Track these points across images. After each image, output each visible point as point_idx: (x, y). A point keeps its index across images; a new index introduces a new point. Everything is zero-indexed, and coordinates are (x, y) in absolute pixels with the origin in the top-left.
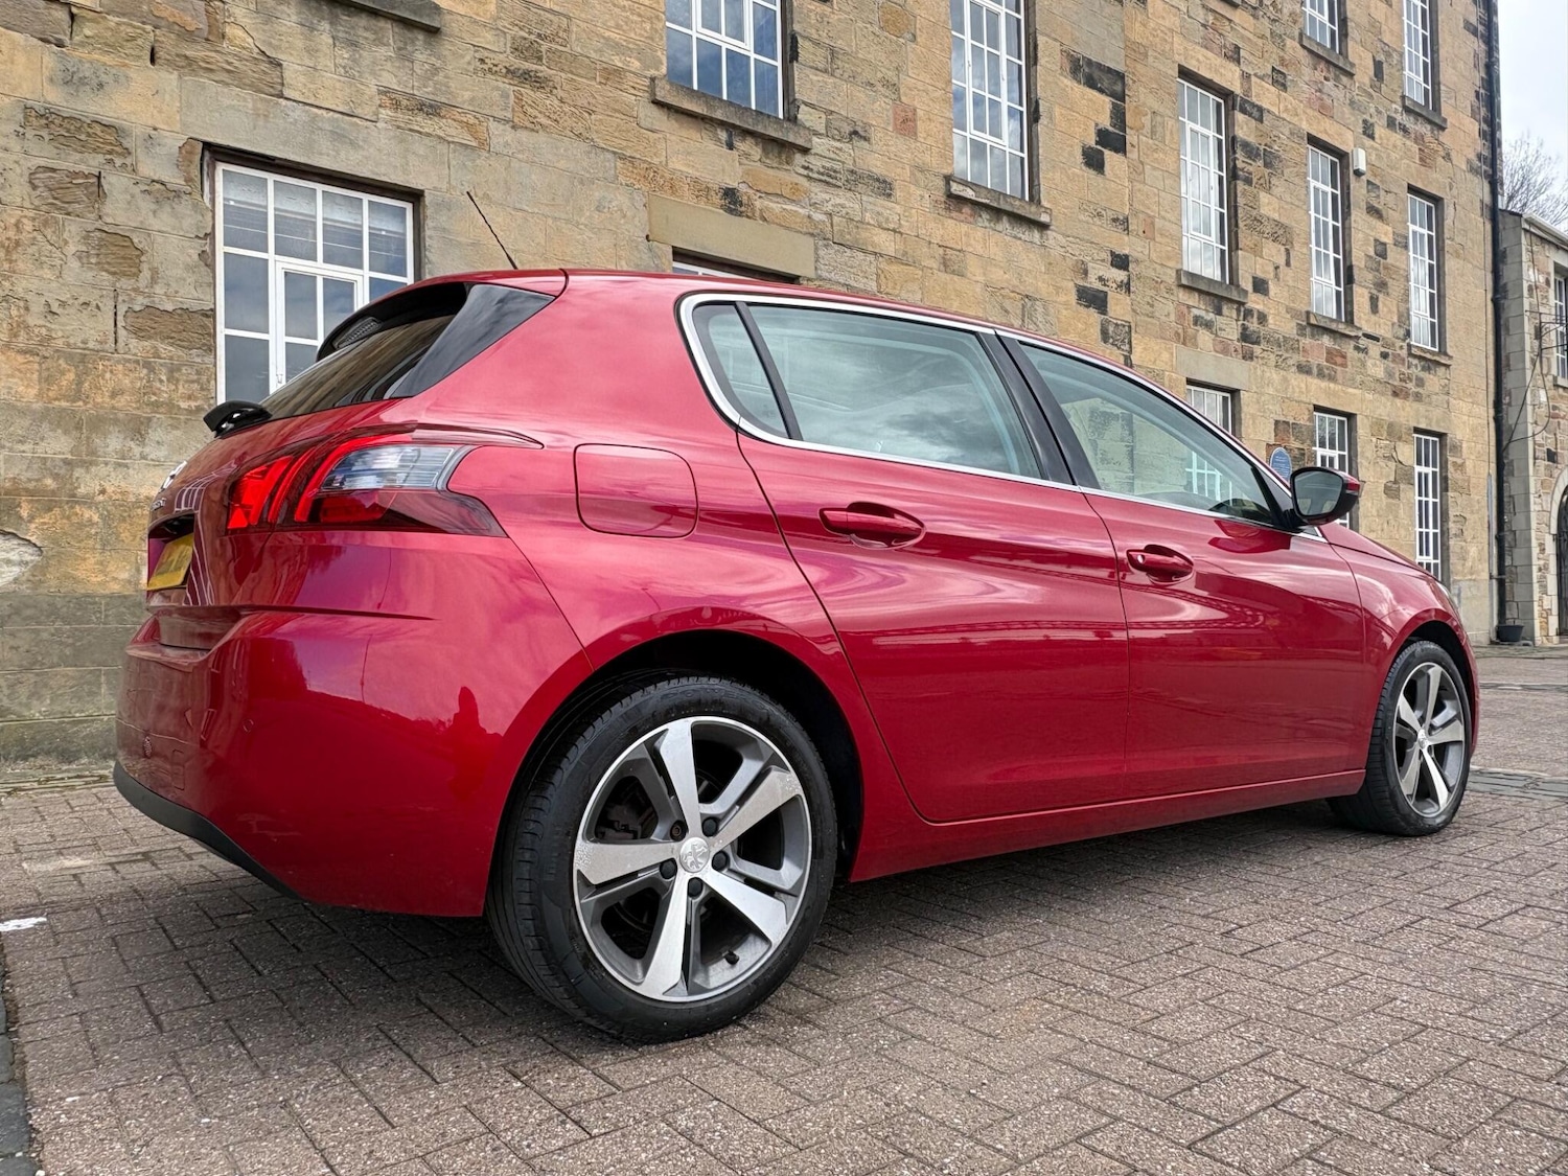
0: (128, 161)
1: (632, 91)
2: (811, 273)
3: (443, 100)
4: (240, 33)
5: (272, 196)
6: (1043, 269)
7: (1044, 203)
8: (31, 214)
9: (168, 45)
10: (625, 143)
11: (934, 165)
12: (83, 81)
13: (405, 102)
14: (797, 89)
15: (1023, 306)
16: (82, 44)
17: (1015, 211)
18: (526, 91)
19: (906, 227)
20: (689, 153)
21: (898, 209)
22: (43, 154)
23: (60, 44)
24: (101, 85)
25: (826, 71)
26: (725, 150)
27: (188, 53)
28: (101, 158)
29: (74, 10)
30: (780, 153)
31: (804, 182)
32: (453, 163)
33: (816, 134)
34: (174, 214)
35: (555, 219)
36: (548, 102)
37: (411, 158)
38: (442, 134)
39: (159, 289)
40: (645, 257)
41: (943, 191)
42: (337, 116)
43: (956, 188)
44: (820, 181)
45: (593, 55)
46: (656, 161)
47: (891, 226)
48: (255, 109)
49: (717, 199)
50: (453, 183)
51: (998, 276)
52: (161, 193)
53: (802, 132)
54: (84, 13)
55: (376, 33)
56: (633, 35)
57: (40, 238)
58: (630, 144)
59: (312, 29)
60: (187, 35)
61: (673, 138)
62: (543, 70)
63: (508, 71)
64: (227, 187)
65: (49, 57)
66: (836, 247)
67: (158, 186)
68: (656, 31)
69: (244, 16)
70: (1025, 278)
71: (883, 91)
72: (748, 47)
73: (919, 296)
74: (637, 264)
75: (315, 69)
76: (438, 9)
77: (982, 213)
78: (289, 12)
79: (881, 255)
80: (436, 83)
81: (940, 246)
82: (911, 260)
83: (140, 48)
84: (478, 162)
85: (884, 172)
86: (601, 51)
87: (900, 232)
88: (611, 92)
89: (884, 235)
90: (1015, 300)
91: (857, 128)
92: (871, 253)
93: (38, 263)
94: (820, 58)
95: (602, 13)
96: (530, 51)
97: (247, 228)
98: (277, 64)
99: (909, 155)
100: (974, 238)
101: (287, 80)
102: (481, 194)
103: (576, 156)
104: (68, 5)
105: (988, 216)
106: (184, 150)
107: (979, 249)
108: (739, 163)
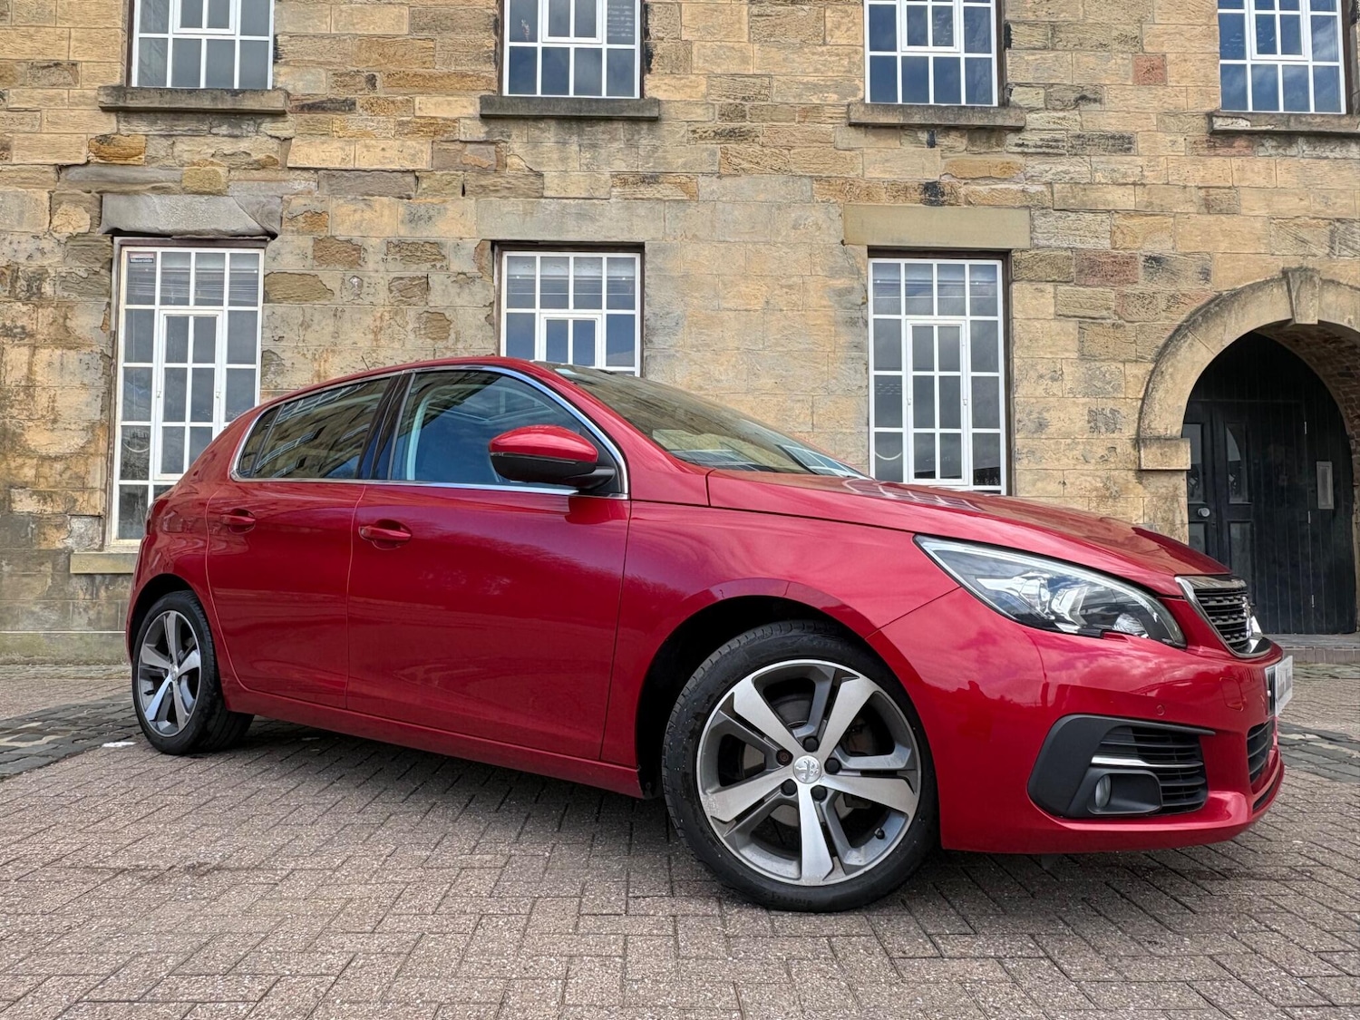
0: (444, 264)
1: (830, 121)
2: (1025, 244)
3: (662, 170)
4: (516, 160)
5: (538, 268)
8: (388, 309)
9: (472, 180)
10: (822, 167)
11: (1191, 104)
12: (420, 218)
13: (631, 179)
14: (1009, 73)
15: (1332, 232)
16: (421, 195)
17: (1315, 129)
18: (732, 146)
19: (1150, 177)
20: (887, 161)
21: (1139, 161)
22: (397, 269)
23: (409, 198)
24: (430, 218)
25: (1045, 48)
26: (927, 150)
27: (483, 183)
28: (429, 265)
29: (417, 174)
30: (989, 139)
31: (1020, 160)
32: (668, 216)
33: (1032, 110)
34: (471, 294)
35: (755, 243)
36: (750, 150)
37: (635, 219)
38: (659, 196)
39: (460, 346)
40: (839, 260)
41: (1205, 130)
42: (581, 201)
43: (1219, 124)
44: (1039, 153)
45: (792, 100)
46: (852, 174)
47: (1131, 180)
48: (524, 209)
49: (917, 196)
50: (668, 231)
51: (1288, 205)
52: (464, 280)
53: (1012, 114)
54: (422, 174)
55: (610, 133)
56: (830, 74)
57: (393, 323)
58: (827, 166)
59: (564, 143)
60: (483, 171)
61: (870, 151)
62: (747, 125)
63: (716, 133)
64: (508, 267)
65: (401, 208)
66: (1058, 214)
67: (462, 276)
68: (854, 63)
69: (519, 148)
70: (1334, 200)
71: (1120, 48)
72: (958, 50)
73: (1170, 245)
74: (832, 268)
75: (566, 171)
76: (657, 102)
77: (1264, 141)
78: (549, 136)
79: (1116, 212)
80: (659, 158)
81: (1200, 188)
82: (1157, 210)
83: (455, 187)
84: (688, 211)
85: (1121, 128)
86: (800, 96)
87: (1142, 184)
88: (809, 126)
89: (1120, 191)
90: (1317, 226)
91: (1085, 93)
92: (1103, 212)
93: (392, 338)
94: (1038, 38)
95: (801, 64)
96: (736, 113)
97: (521, 293)
98: (540, 175)
99: (1155, 103)
100: (1253, 171)
101: (547, 184)
102: (690, 236)
103: (774, 187)
104: (414, 171)
105: (1274, 144)
106: (479, 249)
107: (1260, 181)
108: (943, 158)
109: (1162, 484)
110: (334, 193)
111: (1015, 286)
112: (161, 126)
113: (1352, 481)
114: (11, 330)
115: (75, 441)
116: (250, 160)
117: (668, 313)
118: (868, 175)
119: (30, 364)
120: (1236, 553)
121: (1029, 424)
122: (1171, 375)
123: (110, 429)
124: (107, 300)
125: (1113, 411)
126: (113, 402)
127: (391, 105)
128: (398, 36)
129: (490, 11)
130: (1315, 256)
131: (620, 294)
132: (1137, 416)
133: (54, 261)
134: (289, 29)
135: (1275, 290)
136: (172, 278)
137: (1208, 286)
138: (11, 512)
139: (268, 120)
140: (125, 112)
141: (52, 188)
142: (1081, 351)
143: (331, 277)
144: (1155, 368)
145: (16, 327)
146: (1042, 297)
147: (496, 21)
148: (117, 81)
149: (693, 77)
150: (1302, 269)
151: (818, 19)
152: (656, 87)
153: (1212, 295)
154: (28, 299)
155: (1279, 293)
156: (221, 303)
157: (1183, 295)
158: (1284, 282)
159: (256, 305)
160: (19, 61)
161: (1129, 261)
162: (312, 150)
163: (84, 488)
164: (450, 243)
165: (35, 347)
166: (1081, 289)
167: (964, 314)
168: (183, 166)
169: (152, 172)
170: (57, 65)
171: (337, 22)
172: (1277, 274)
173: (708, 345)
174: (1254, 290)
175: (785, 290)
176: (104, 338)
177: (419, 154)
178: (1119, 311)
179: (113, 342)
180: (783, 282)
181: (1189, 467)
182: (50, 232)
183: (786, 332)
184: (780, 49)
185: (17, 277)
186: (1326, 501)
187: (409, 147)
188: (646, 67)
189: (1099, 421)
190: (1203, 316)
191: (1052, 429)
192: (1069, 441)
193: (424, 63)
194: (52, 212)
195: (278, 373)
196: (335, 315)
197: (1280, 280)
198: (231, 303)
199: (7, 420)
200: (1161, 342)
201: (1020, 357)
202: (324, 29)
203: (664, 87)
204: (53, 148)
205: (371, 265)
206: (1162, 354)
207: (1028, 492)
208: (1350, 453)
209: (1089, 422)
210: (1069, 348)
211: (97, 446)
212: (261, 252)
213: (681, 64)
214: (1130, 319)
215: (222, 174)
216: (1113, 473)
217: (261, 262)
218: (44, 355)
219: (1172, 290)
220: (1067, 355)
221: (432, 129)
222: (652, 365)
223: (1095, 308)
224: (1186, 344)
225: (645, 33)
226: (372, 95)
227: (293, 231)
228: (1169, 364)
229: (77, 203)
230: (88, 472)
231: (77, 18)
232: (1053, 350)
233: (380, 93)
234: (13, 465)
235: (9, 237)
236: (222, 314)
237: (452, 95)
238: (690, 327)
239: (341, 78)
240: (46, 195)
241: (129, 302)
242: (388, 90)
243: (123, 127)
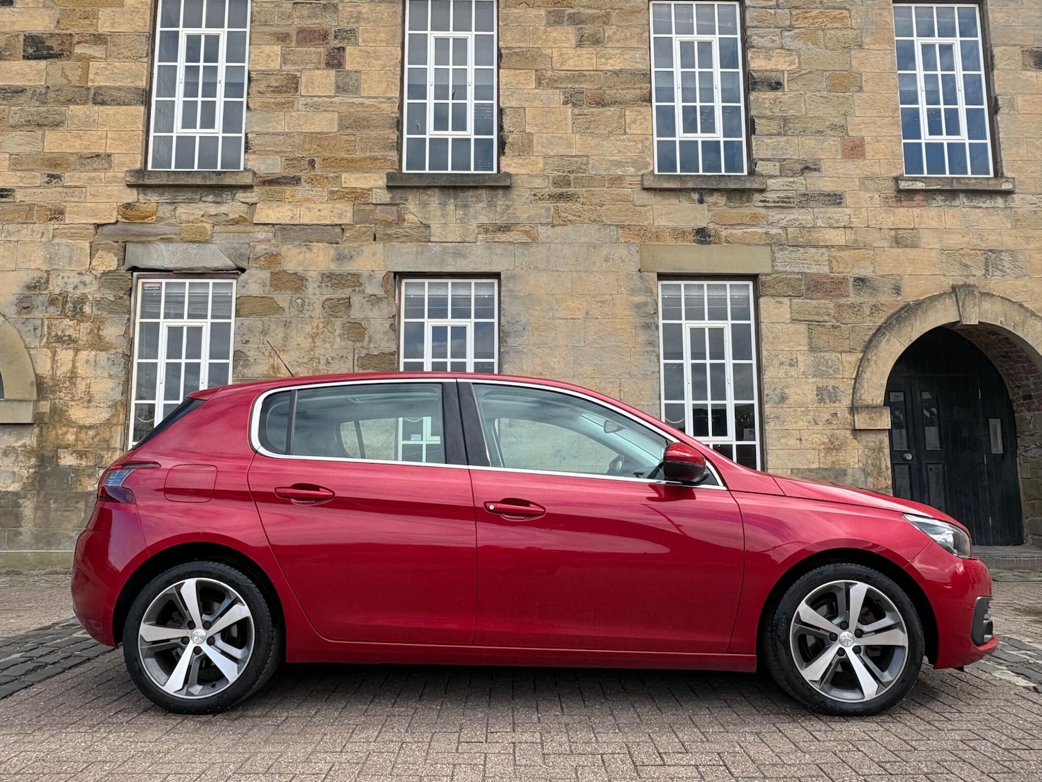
0: (361, 289)
1: (630, 186)
2: (768, 270)
3: (512, 222)
4: (411, 216)
5: (426, 290)
6: (1009, 226)
7: (1007, 173)
8: (322, 320)
9: (381, 231)
10: (624, 218)
11: (883, 172)
12: (344, 258)
13: (491, 228)
14: (754, 152)
15: (986, 259)
16: (345, 241)
17: (971, 188)
18: (561, 205)
19: (856, 222)
20: (670, 213)
21: (848, 211)
22: (328, 293)
23: (337, 243)
24: (351, 257)
25: (779, 134)
26: (697, 205)
27: (389, 232)
28: (350, 290)
29: (343, 227)
30: (741, 197)
31: (763, 211)
32: (517, 254)
33: (771, 177)
34: (380, 309)
35: (578, 272)
36: (574, 207)
37: (494, 257)
38: (511, 240)
39: (372, 346)
40: (637, 283)
41: (893, 189)
42: (456, 244)
43: (903, 185)
44: (777, 207)
45: (603, 173)
46: (646, 223)
47: (842, 224)
48: (417, 251)
49: (691, 237)
50: (517, 264)
51: (954, 241)
53: (757, 180)
54: (346, 227)
55: (477, 197)
56: (629, 154)
57: (325, 330)
58: (628, 218)
59: (445, 204)
60: (388, 224)
61: (659, 207)
62: (571, 190)
63: (550, 196)
64: (406, 289)
65: (332, 251)
66: (791, 249)
67: (373, 297)
68: (646, 147)
69: (413, 209)
70: (988, 237)
71: (832, 133)
72: (718, 135)
73: (871, 269)
74: (632, 289)
75: (446, 224)
76: (509, 175)
77: (935, 197)
78: (434, 200)
79: (832, 246)
80: (509, 214)
81: (891, 229)
82: (861, 245)
83: (369, 236)
84: (532, 250)
85: (834, 189)
86: (608, 169)
87: (850, 227)
88: (615, 190)
89: (834, 232)
90: (976, 255)
91: (808, 164)
92: (822, 247)
93: (324, 341)
94: (774, 127)
95: (609, 147)
96: (563, 181)
97: (415, 308)
98: (428, 226)
99: (858, 171)
100: (928, 217)
101: (432, 233)
102: (532, 267)
103: (591, 233)
104: (340, 225)
105: (943, 198)
106: (386, 278)
107: (934, 224)
108: (709, 211)
109: (872, 440)
110: (285, 241)
111: (762, 300)
112: (167, 196)
113: (1016, 432)
114: (62, 338)
115: (103, 415)
116: (228, 219)
117: (517, 322)
118: (656, 224)
119: (74, 361)
120: (933, 486)
121: (774, 397)
122: (875, 362)
123: (127, 405)
124: (128, 316)
125: (834, 388)
126: (130, 387)
127: (325, 180)
128: (331, 133)
129: (394, 115)
130: (974, 276)
131: (484, 308)
132: (851, 391)
133: (92, 290)
134: (256, 129)
135: (947, 301)
136: (173, 299)
137: (899, 298)
138: (58, 465)
139: (241, 191)
140: (143, 188)
141: (92, 240)
142: (810, 344)
143: (283, 299)
144: (863, 356)
145: (65, 336)
146: (782, 307)
147: (398, 121)
148: (138, 166)
149: (534, 158)
150: (966, 286)
151: (620, 117)
152: (508, 165)
153: (902, 304)
154: (74, 316)
155: (950, 302)
156: (205, 317)
157: (882, 304)
158: (953, 295)
159: (229, 317)
160: (72, 154)
161: (842, 282)
162: (270, 212)
163: (109, 448)
164: (365, 274)
165: (78, 350)
166: (809, 301)
167: (726, 319)
168: (181, 223)
169: (161, 228)
170: (98, 156)
171: (289, 124)
172: (948, 289)
173: (545, 344)
174: (932, 301)
175: (600, 304)
176: (124, 343)
177: (343, 213)
178: (836, 315)
179: (131, 346)
180: (598, 299)
181: (890, 427)
182: (90, 270)
183: (601, 334)
184: (594, 138)
185: (67, 301)
186: (997, 448)
187: (337, 209)
188: (501, 151)
189: (824, 395)
190: (896, 320)
191: (791, 401)
192: (803, 409)
193: (348, 151)
194: (92, 256)
195: (244, 366)
196: (285, 325)
197: (950, 294)
198: (213, 317)
199: (57, 401)
200: (867, 338)
201: (767, 350)
202: (280, 129)
203: (513, 165)
204: (94, 213)
205: (310, 290)
206: (869, 346)
207: (775, 446)
208: (1013, 412)
209: (817, 395)
210: (801, 343)
211: (118, 418)
212: (234, 282)
213: (525, 148)
214: (845, 321)
215: (209, 229)
216: (835, 431)
217: (234, 288)
218: (83, 355)
219: (873, 301)
220: (800, 348)
221: (353, 196)
222: (507, 358)
223: (818, 314)
224: (885, 340)
225: (501, 128)
226: (312, 173)
227: (257, 268)
228: (873, 354)
229: (109, 250)
230: (111, 437)
231: (112, 125)
232: (790, 344)
233: (318, 171)
234: (60, 432)
235: (62, 274)
236: (206, 325)
237: (367, 173)
238: (532, 331)
239: (291, 162)
240: (88, 245)
241: (142, 317)
242: (324, 170)
243: (141, 197)
